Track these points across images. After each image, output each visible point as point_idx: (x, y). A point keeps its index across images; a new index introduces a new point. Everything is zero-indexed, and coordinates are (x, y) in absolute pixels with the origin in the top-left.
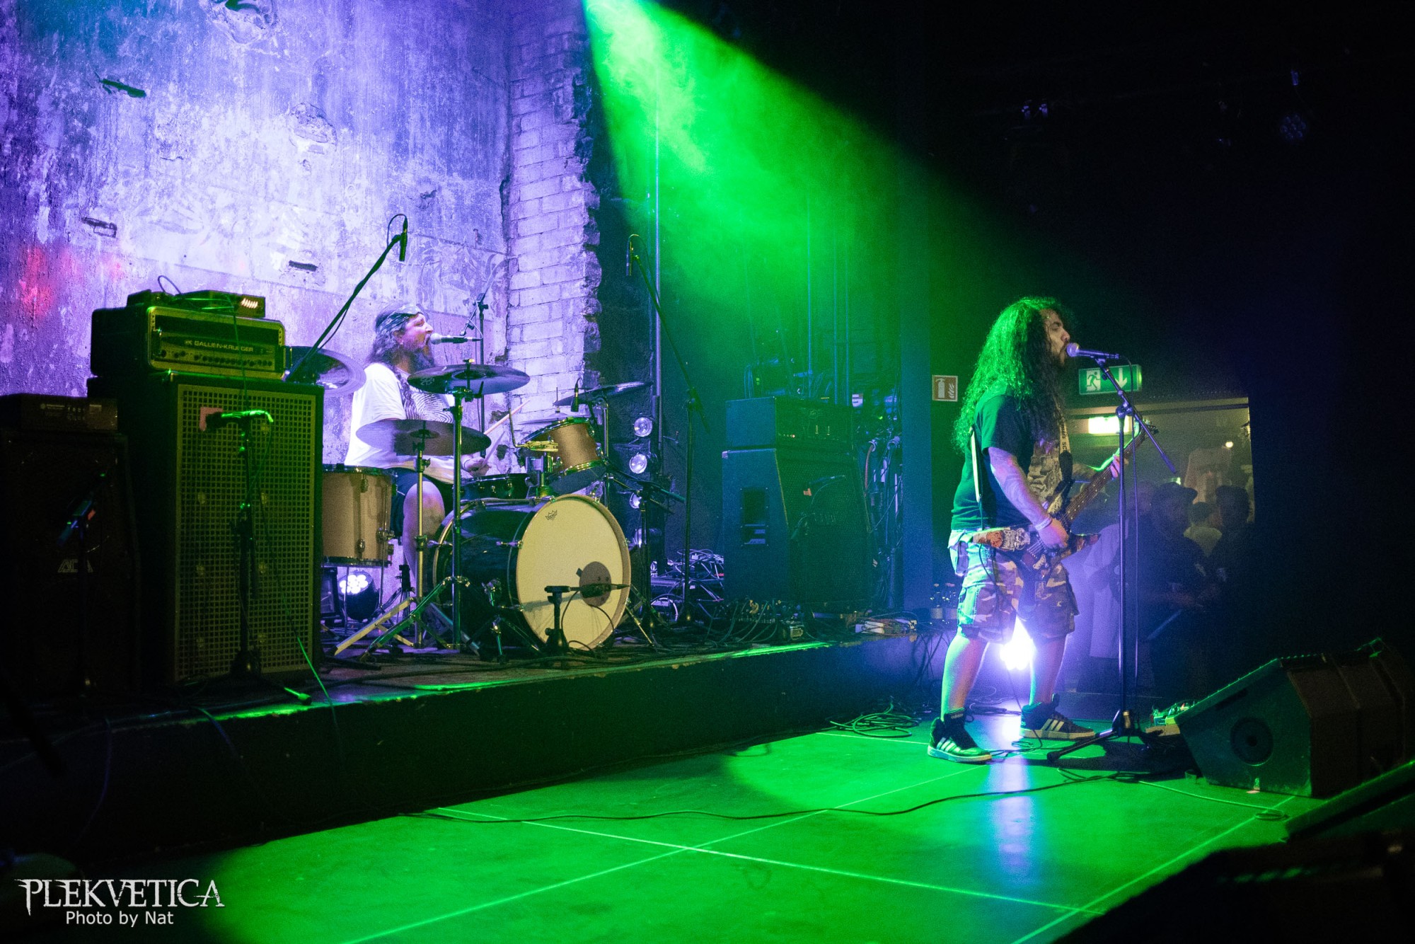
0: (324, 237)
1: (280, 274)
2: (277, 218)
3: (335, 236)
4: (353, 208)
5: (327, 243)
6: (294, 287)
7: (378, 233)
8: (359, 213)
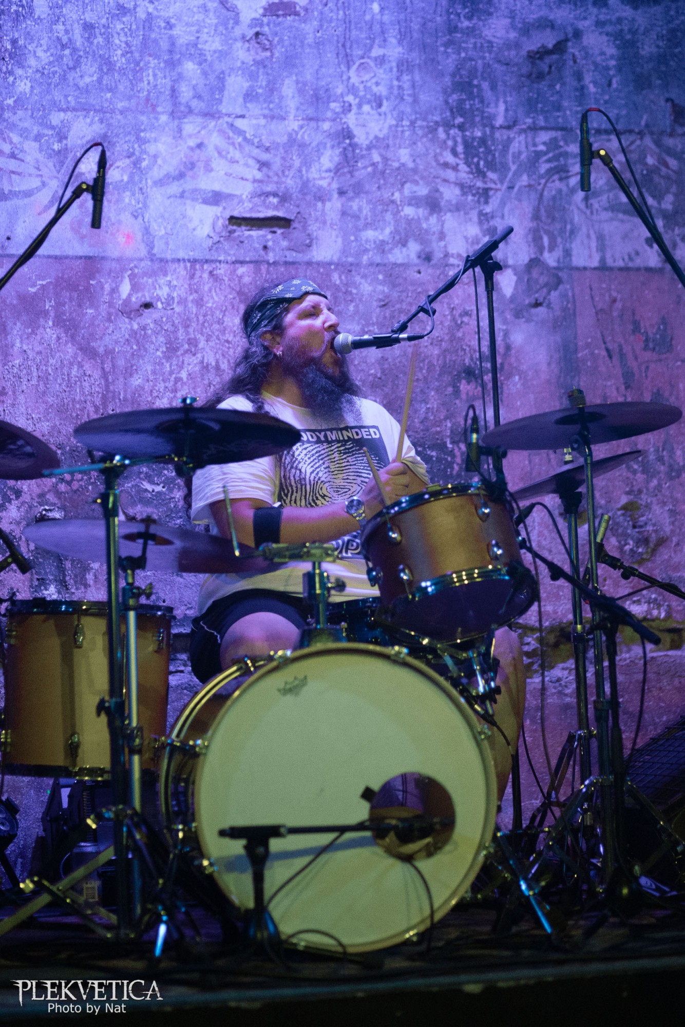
0: (307, 163)
1: (210, 242)
2: (200, 146)
3: (329, 159)
4: (369, 102)
5: (313, 174)
6: (242, 263)
7: (432, 140)
8: (383, 109)
